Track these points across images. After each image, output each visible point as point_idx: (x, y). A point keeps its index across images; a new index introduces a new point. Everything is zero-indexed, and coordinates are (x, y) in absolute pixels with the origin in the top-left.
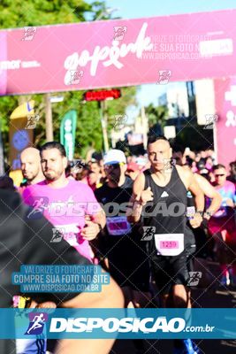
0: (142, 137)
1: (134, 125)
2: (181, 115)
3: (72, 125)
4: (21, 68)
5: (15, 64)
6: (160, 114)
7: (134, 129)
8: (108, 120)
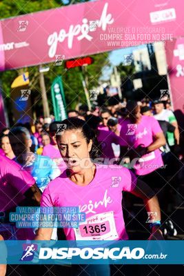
0: (117, 89)
1: (110, 81)
2: (145, 70)
3: (60, 88)
4: (14, 49)
5: (10, 46)
6: (129, 70)
7: (111, 84)
8: (89, 80)
